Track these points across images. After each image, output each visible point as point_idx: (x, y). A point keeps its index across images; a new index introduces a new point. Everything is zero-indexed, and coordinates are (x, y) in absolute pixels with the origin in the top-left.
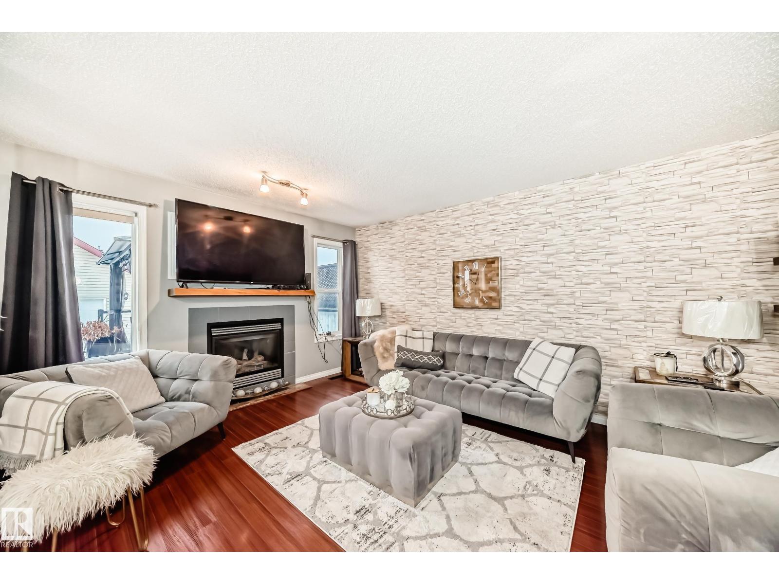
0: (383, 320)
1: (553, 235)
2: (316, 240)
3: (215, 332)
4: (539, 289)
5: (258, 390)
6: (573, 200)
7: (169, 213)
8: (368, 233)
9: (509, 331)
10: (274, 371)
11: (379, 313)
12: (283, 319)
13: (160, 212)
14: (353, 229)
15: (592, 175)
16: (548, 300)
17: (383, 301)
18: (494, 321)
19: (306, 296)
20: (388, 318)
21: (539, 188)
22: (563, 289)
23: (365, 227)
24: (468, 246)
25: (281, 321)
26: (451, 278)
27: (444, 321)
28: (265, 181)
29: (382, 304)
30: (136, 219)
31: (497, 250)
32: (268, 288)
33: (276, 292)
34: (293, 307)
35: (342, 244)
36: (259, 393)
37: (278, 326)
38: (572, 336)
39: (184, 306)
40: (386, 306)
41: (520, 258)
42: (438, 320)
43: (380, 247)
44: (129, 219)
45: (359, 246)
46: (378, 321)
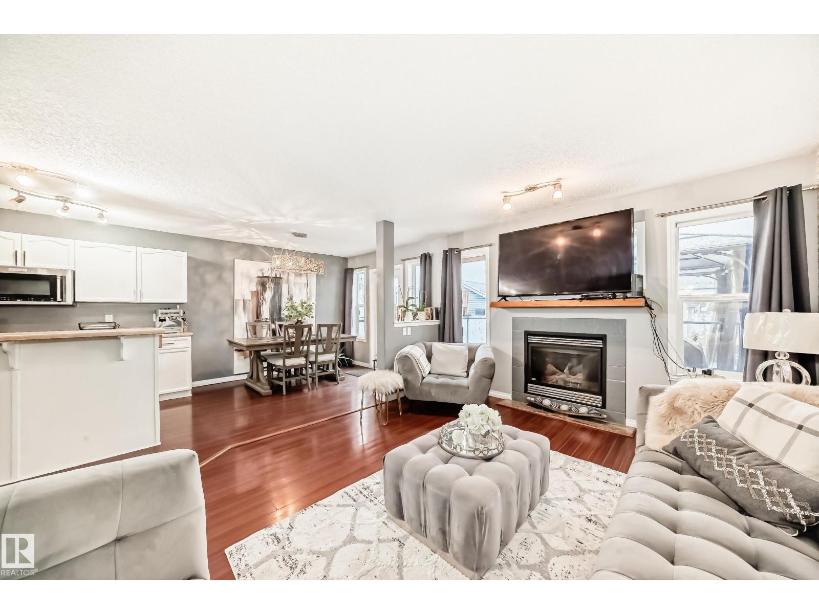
3: (531, 339)
5: (564, 407)
10: (596, 396)
12: (605, 336)
25: (603, 338)
34: (623, 322)
36: (564, 411)
37: (599, 344)
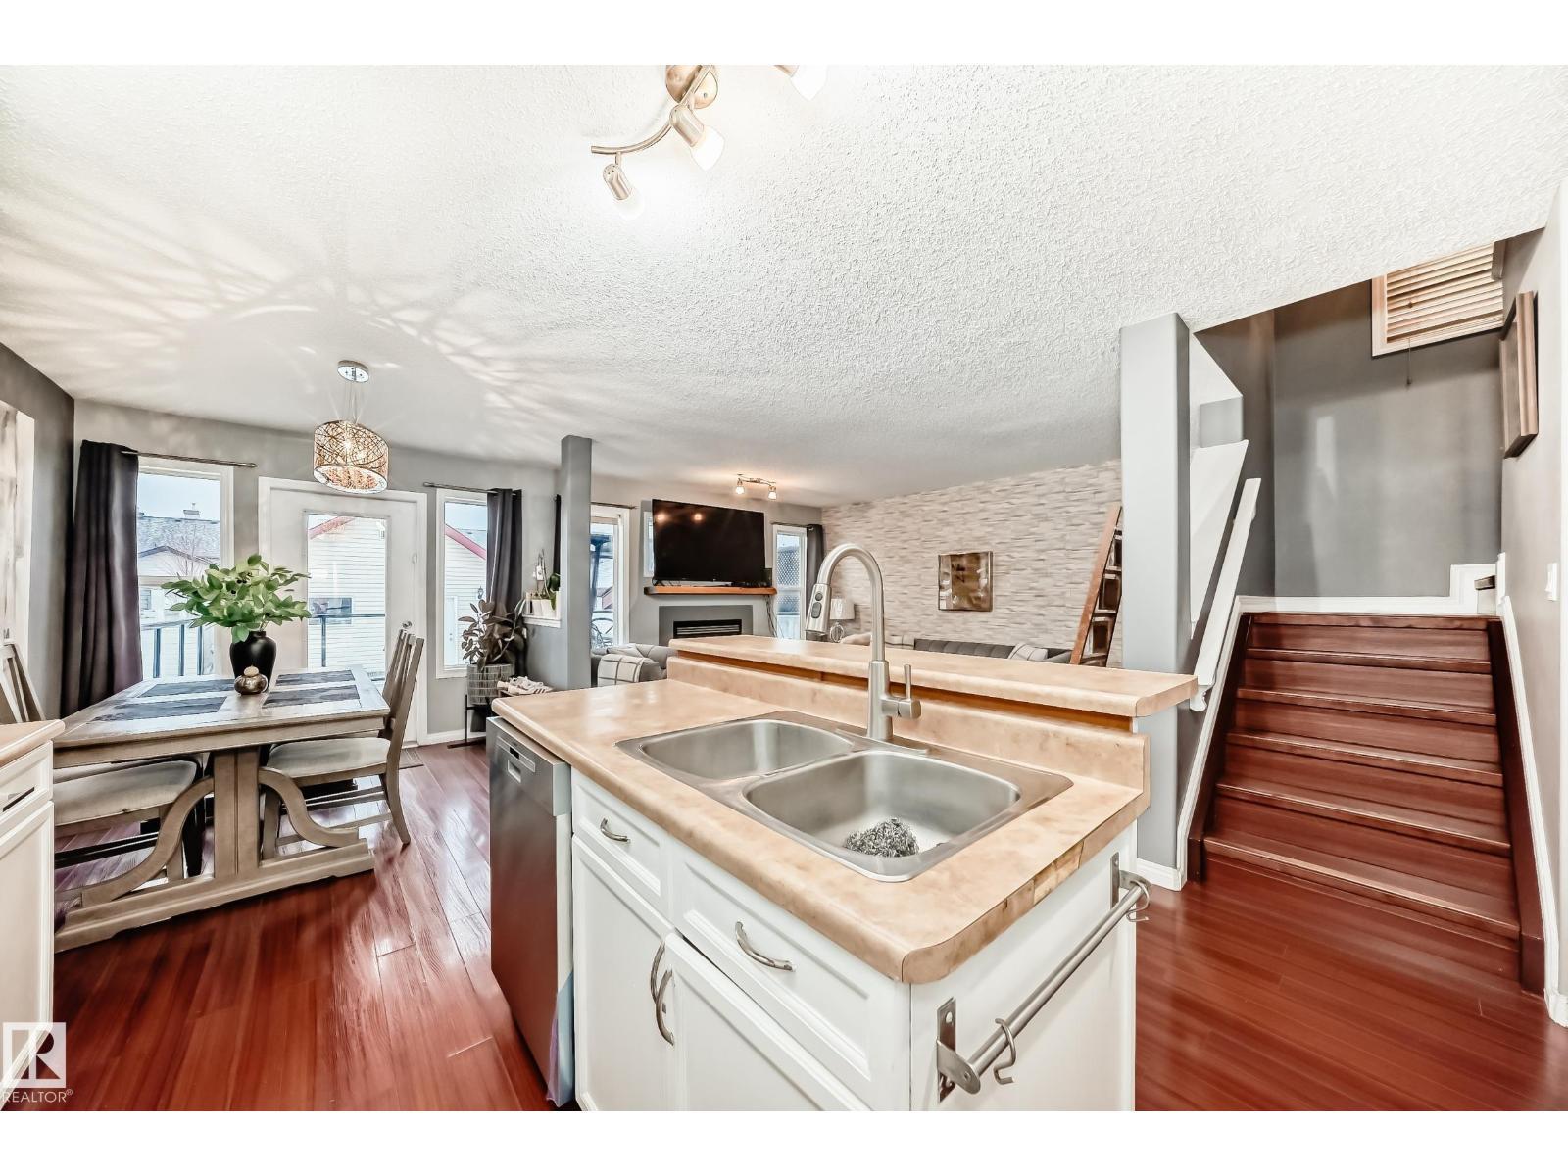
0: (856, 626)
1: (1044, 528)
2: (775, 527)
3: (680, 631)
4: (1031, 589)
6: (1064, 491)
7: (645, 513)
8: (839, 515)
9: (999, 636)
11: (851, 617)
12: (740, 620)
13: (637, 511)
14: (818, 510)
15: (1082, 466)
16: (1040, 601)
17: (856, 601)
18: (983, 625)
19: (764, 595)
20: (862, 623)
21: (1033, 475)
22: (1055, 589)
23: (835, 508)
24: (957, 537)
25: (739, 622)
26: (937, 574)
27: (929, 626)
28: (740, 482)
29: (855, 606)
30: (620, 520)
31: (987, 543)
32: (727, 586)
33: (737, 589)
34: (752, 607)
35: (805, 529)
37: (736, 628)
38: (1061, 641)
39: (656, 604)
40: (861, 608)
41: (1012, 554)
42: (923, 624)
43: (853, 533)
44: (615, 522)
45: (827, 531)
46: (850, 626)
